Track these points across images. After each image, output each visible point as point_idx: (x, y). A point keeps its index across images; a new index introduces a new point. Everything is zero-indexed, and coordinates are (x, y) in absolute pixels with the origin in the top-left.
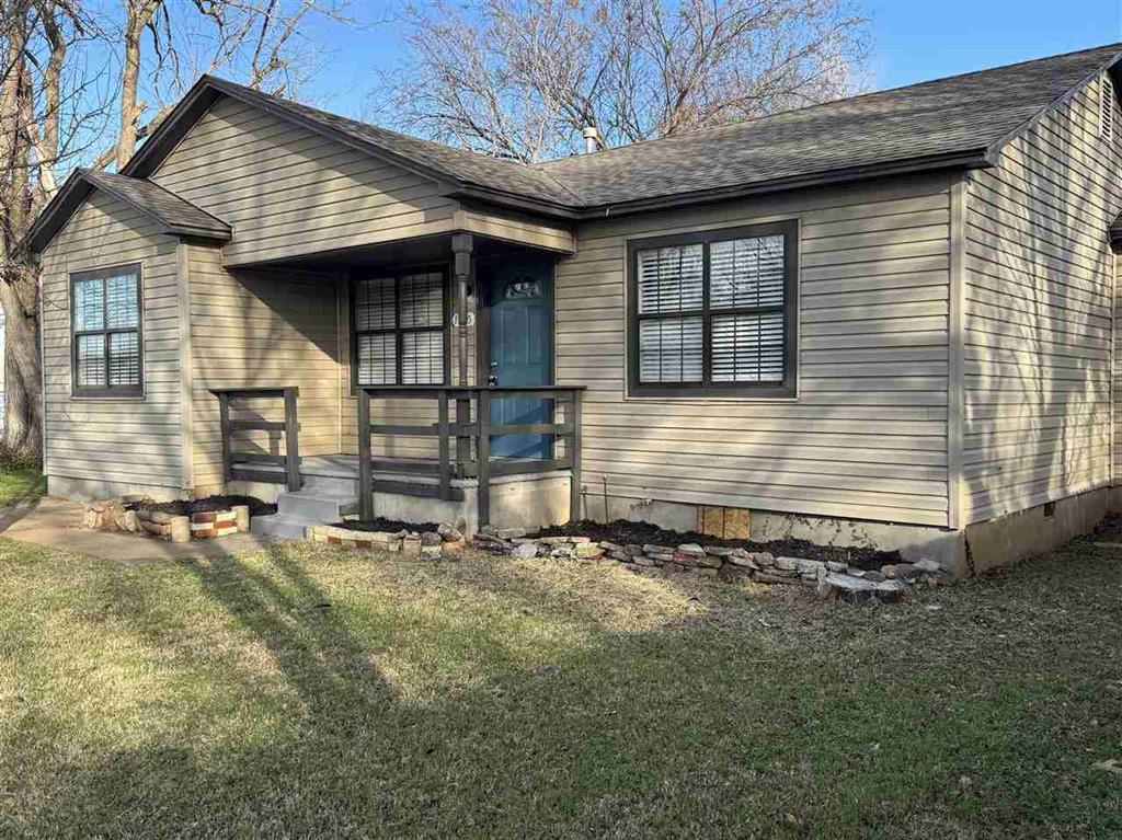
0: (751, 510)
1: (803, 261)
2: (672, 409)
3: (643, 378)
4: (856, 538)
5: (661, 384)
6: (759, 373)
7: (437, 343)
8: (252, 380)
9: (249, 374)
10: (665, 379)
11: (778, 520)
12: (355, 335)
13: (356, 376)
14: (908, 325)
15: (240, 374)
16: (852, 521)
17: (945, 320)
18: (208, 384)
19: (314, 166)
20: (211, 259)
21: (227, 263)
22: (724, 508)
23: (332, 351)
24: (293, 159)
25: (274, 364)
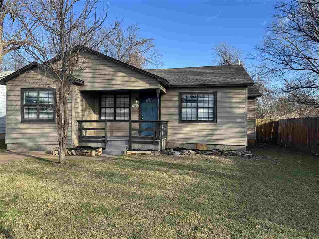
0: (207, 144)
3: (183, 119)
6: (208, 119)
7: (127, 111)
8: (82, 118)
9: (82, 117)
10: (187, 120)
11: (212, 146)
12: (100, 108)
13: (100, 117)
14: (238, 111)
15: (81, 117)
16: (227, 145)
17: (244, 111)
18: (76, 119)
19: (114, 70)
20: (78, 89)
21: (81, 90)
22: (201, 144)
23: (94, 112)
24: (107, 68)
25: (86, 114)
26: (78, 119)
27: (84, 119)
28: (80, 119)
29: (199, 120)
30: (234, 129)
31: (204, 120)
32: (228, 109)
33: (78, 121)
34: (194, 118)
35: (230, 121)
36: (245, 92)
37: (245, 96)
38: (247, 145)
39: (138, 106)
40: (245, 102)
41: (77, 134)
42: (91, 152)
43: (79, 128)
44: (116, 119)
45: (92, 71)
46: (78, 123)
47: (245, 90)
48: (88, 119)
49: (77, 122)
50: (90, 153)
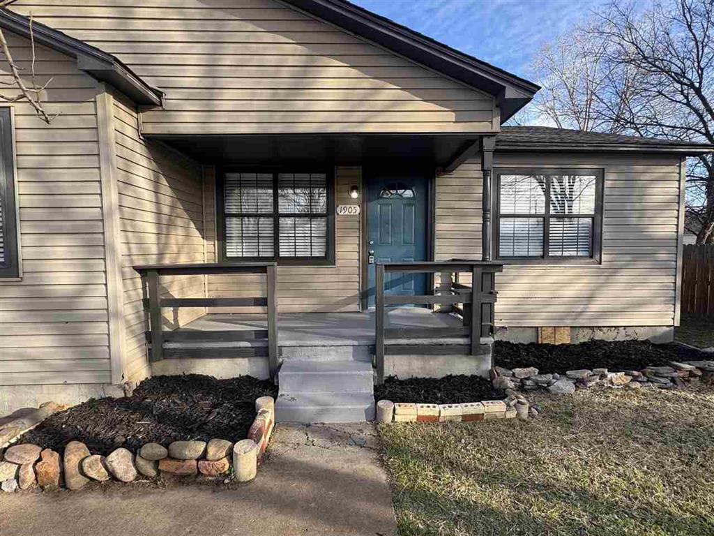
0: (571, 327)
1: (606, 191)
2: (524, 272)
3: (502, 254)
4: (627, 336)
5: (513, 256)
6: (577, 251)
7: (318, 227)
8: (161, 255)
9: (159, 249)
10: (516, 254)
11: (586, 331)
12: (223, 216)
13: (222, 251)
14: (659, 228)
15: (154, 249)
16: (625, 327)
17: (675, 227)
18: (132, 261)
19: (300, 49)
20: (133, 122)
21: (150, 129)
22: (555, 327)
23: (201, 230)
24: (269, 37)
25: (173, 240)
26: (140, 262)
27: (167, 261)
28: (152, 261)
29: (550, 254)
30: (651, 279)
31: (566, 254)
32: (634, 221)
33: (143, 271)
34: (536, 251)
35: (637, 256)
36: (680, 173)
37: (679, 185)
38: (677, 323)
39: (356, 210)
40: (679, 203)
41: (139, 329)
42: (231, 455)
43: (146, 302)
44: (282, 254)
45: (199, 48)
46: (142, 277)
47: (680, 166)
48: (183, 260)
49: (138, 275)
50: (225, 461)
